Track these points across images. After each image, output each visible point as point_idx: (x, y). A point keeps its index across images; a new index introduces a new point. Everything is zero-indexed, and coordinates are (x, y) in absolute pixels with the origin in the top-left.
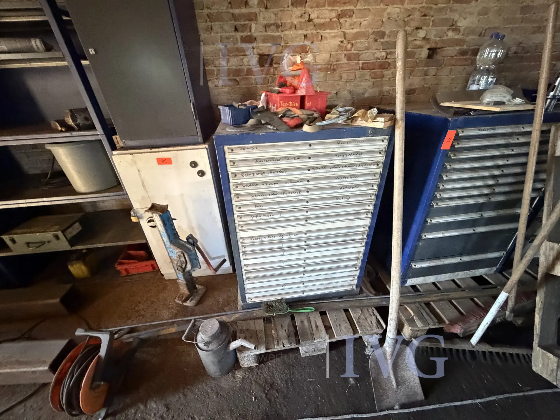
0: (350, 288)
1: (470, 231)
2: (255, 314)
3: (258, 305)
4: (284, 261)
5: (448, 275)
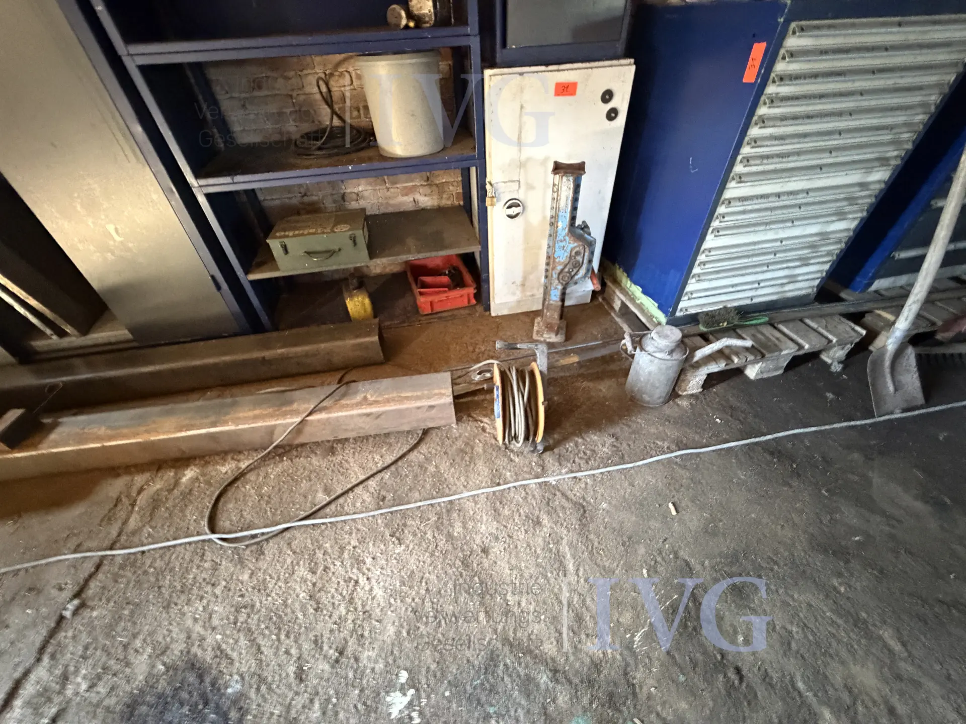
0: (806, 291)
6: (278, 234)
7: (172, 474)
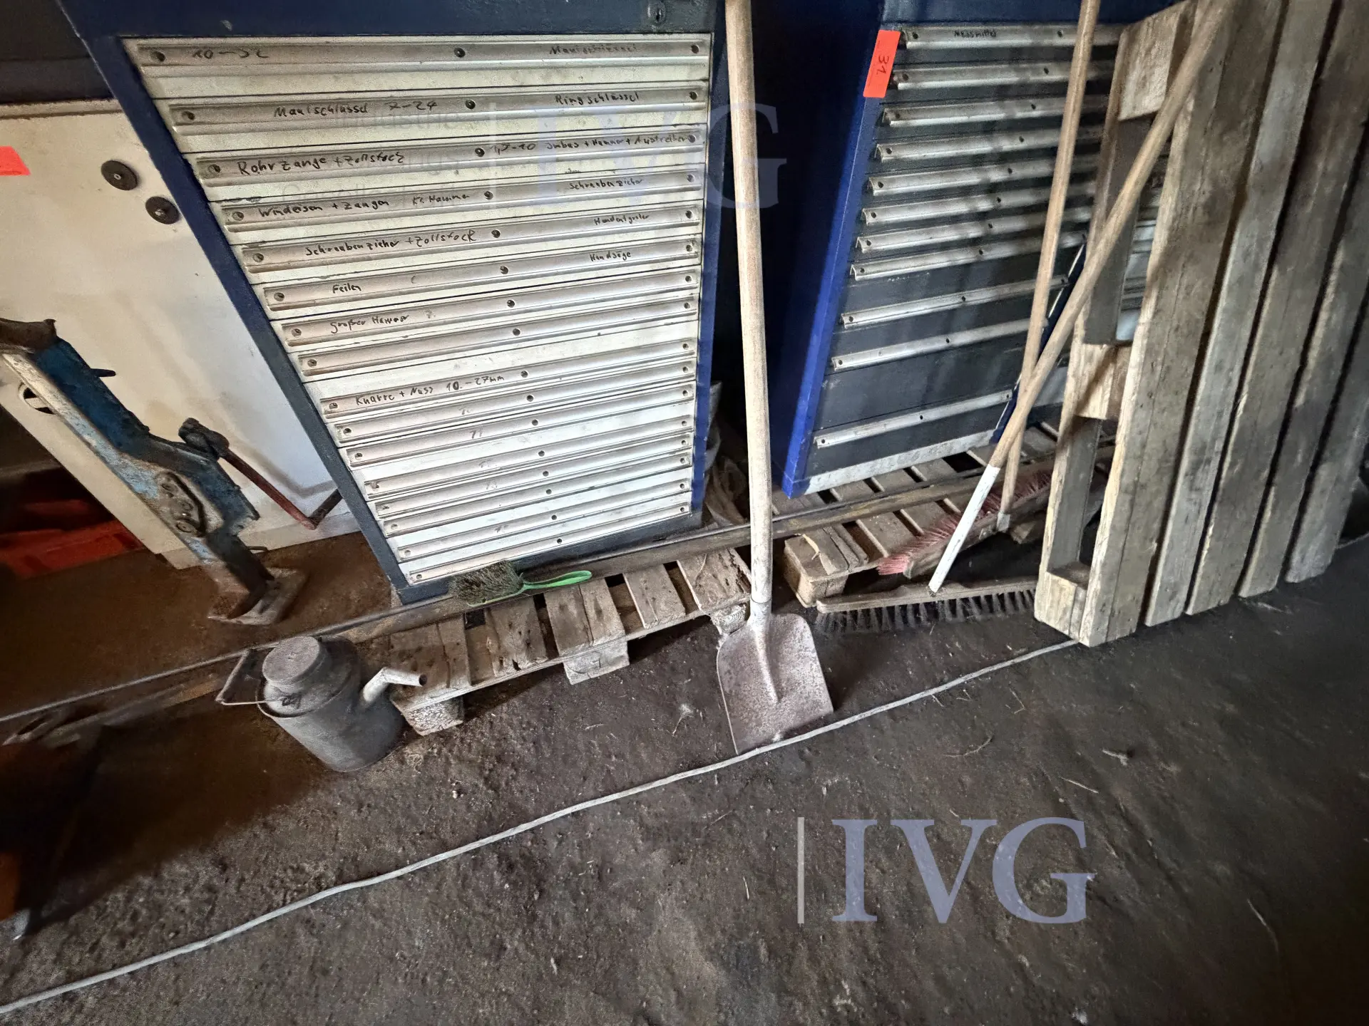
0: (676, 513)
1: (938, 343)
2: (438, 611)
3: (441, 586)
4: (481, 461)
5: (896, 457)
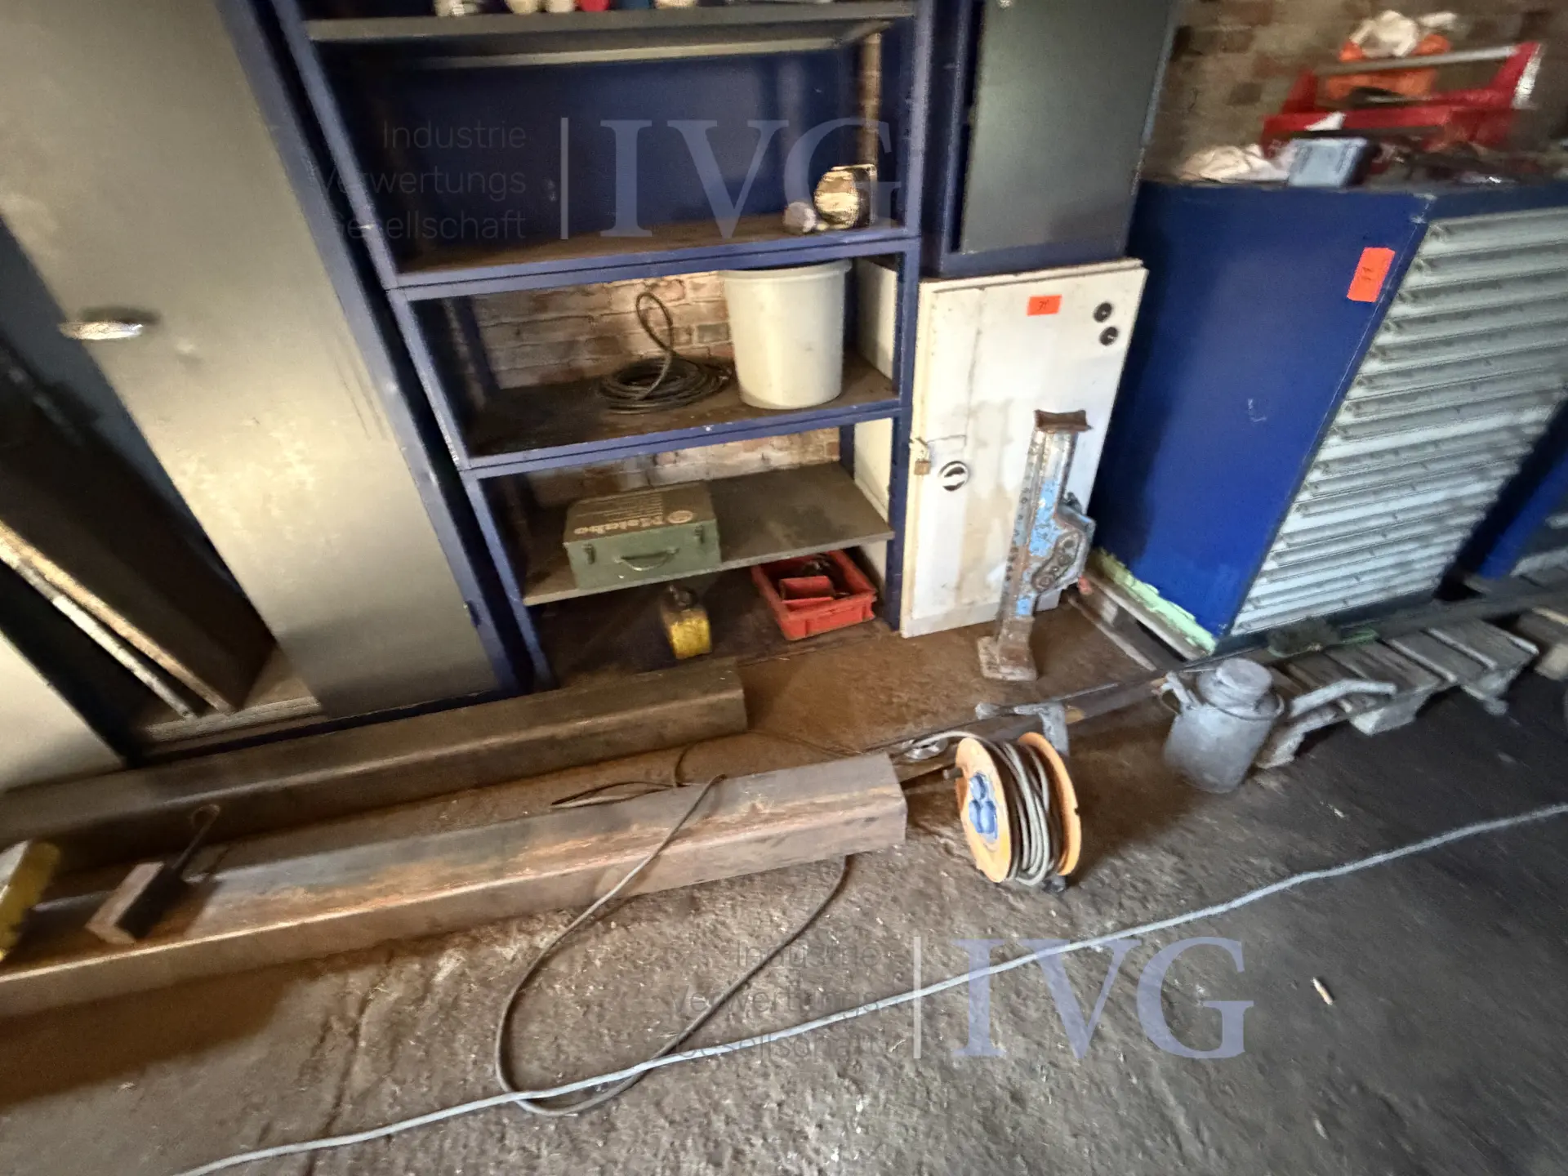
6: (578, 531)
7: (417, 967)
